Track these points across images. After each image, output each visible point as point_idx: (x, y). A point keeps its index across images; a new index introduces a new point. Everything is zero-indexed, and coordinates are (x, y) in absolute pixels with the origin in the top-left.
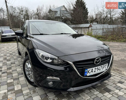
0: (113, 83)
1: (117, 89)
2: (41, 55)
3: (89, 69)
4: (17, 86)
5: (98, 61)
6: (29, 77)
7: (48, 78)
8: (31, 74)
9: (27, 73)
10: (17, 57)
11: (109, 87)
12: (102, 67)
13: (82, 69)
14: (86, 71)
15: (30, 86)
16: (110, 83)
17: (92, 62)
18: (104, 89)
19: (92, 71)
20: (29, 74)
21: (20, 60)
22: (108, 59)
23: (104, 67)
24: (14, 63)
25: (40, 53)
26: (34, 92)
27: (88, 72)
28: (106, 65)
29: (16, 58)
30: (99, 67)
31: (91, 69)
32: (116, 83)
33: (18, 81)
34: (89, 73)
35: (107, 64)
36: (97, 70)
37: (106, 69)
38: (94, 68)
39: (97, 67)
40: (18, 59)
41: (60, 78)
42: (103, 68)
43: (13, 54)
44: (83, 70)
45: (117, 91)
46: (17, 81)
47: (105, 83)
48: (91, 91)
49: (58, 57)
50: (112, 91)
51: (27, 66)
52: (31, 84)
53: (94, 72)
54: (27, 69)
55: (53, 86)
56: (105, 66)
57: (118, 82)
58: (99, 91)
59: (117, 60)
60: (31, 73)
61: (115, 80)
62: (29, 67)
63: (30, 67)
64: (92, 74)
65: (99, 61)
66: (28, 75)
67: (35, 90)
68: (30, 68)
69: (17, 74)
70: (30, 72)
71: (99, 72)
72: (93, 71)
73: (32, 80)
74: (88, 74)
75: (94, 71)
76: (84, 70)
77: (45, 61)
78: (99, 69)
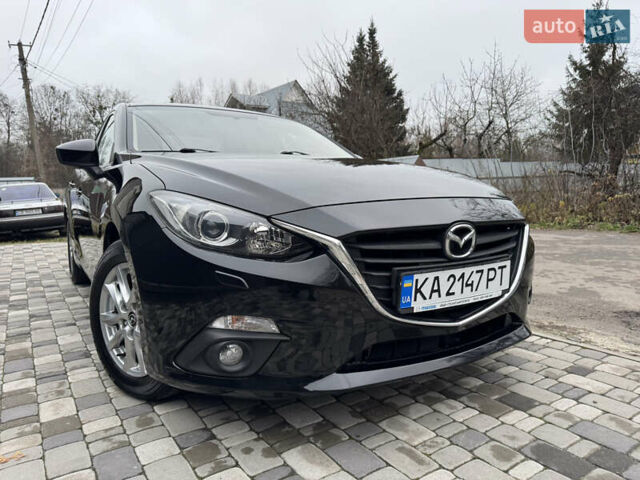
0: (543, 372)
1: (564, 397)
2: (182, 214)
3: (420, 277)
4: (53, 405)
5: (462, 243)
6: (123, 356)
7: (218, 324)
8: (133, 334)
9: (109, 337)
10: (63, 291)
11: (525, 391)
12: (482, 271)
13: (389, 278)
14: (407, 284)
15: (124, 402)
16: (528, 377)
17: (433, 245)
18: (500, 400)
19: (438, 291)
20: (122, 343)
21: (77, 303)
22: (507, 241)
23: (492, 274)
24: (49, 316)
25: (174, 205)
26: (145, 423)
27: (418, 291)
28: (502, 268)
29: (59, 296)
30: (467, 271)
31: (431, 276)
32: (558, 372)
33: (61, 385)
34: (425, 298)
35: (508, 263)
36: (458, 285)
37: (506, 286)
38: (443, 275)
39: (458, 272)
40: (66, 300)
41: (277, 323)
42: (489, 280)
43: (45, 282)
44: (394, 281)
45: (564, 404)
46: (55, 384)
47: (506, 376)
48: (435, 411)
49: (269, 218)
50: (541, 404)
51: (109, 296)
52: (131, 388)
53: (448, 294)
54: (112, 316)
55: (243, 370)
56: (499, 272)
57: (566, 370)
58: (476, 406)
59: (554, 293)
60: (132, 331)
61: (549, 362)
62: (119, 300)
63: (126, 300)
64: (438, 307)
65: (469, 242)
66: (116, 347)
67: (150, 415)
68: (124, 306)
69: (60, 356)
70: (127, 328)
71: (472, 301)
72: (444, 291)
73: (136, 370)
74: (419, 306)
75: (444, 287)
76: (399, 280)
77: (204, 240)
78: (472, 285)
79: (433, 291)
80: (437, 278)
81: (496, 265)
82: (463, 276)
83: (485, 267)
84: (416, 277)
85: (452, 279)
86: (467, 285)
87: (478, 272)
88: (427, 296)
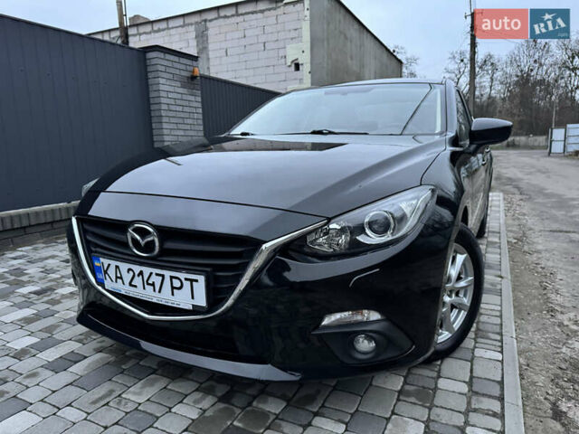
3: (106, 262)
5: (143, 242)
14: (97, 263)
19: (121, 278)
27: (105, 272)
28: (191, 281)
30: (147, 271)
31: (114, 263)
34: (112, 280)
38: (124, 267)
39: (137, 269)
42: (173, 288)
53: (130, 284)
64: (123, 292)
71: (154, 300)
72: (126, 281)
74: (108, 284)
75: (127, 277)
78: (153, 285)
79: (117, 277)
80: (117, 267)
81: (182, 276)
82: (141, 273)
83: (167, 274)
84: (102, 260)
85: (131, 273)
86: (148, 284)
87: (157, 275)
88: (114, 279)
